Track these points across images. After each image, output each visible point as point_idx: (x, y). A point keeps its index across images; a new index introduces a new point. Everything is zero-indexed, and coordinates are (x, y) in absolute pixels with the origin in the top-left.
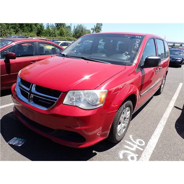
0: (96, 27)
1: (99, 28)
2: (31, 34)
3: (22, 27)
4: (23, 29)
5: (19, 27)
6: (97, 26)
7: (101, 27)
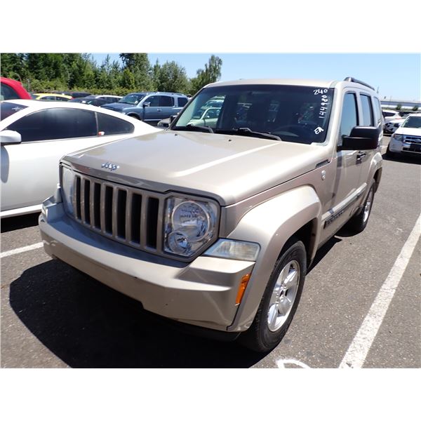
0: (208, 67)
1: (215, 69)
2: (57, 81)
3: (36, 69)
4: (37, 73)
5: (27, 68)
6: (210, 66)
7: (219, 68)
